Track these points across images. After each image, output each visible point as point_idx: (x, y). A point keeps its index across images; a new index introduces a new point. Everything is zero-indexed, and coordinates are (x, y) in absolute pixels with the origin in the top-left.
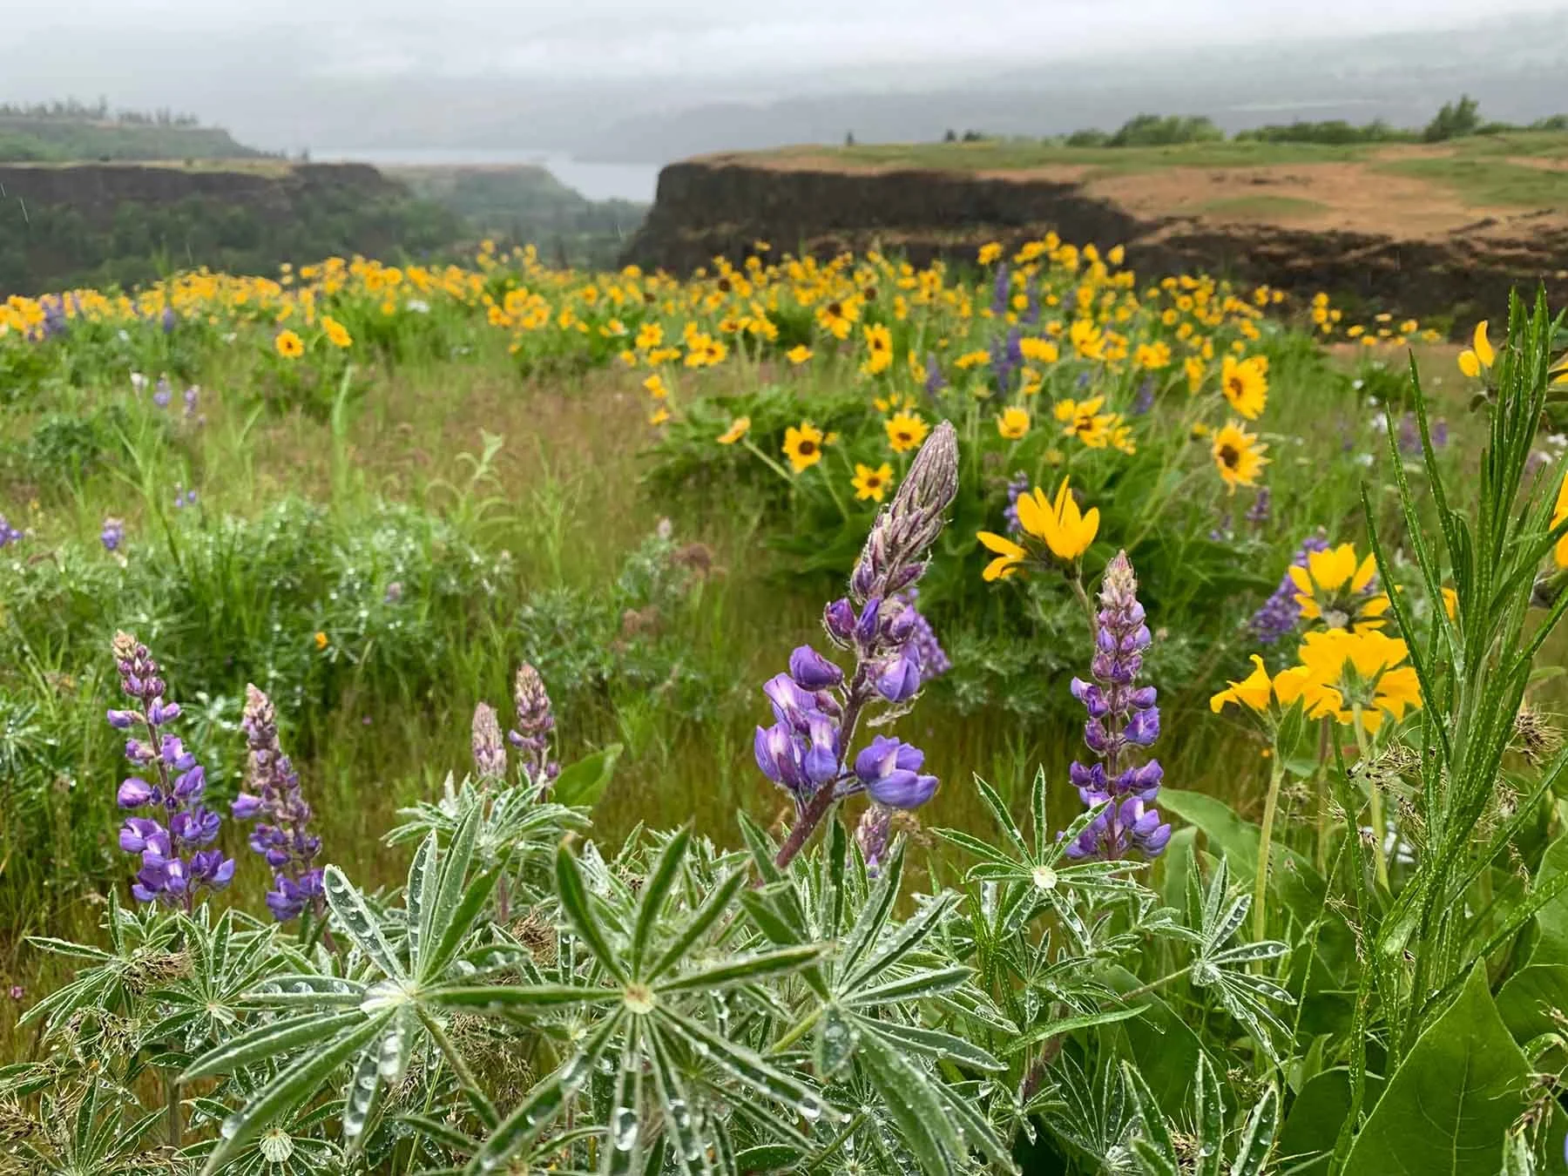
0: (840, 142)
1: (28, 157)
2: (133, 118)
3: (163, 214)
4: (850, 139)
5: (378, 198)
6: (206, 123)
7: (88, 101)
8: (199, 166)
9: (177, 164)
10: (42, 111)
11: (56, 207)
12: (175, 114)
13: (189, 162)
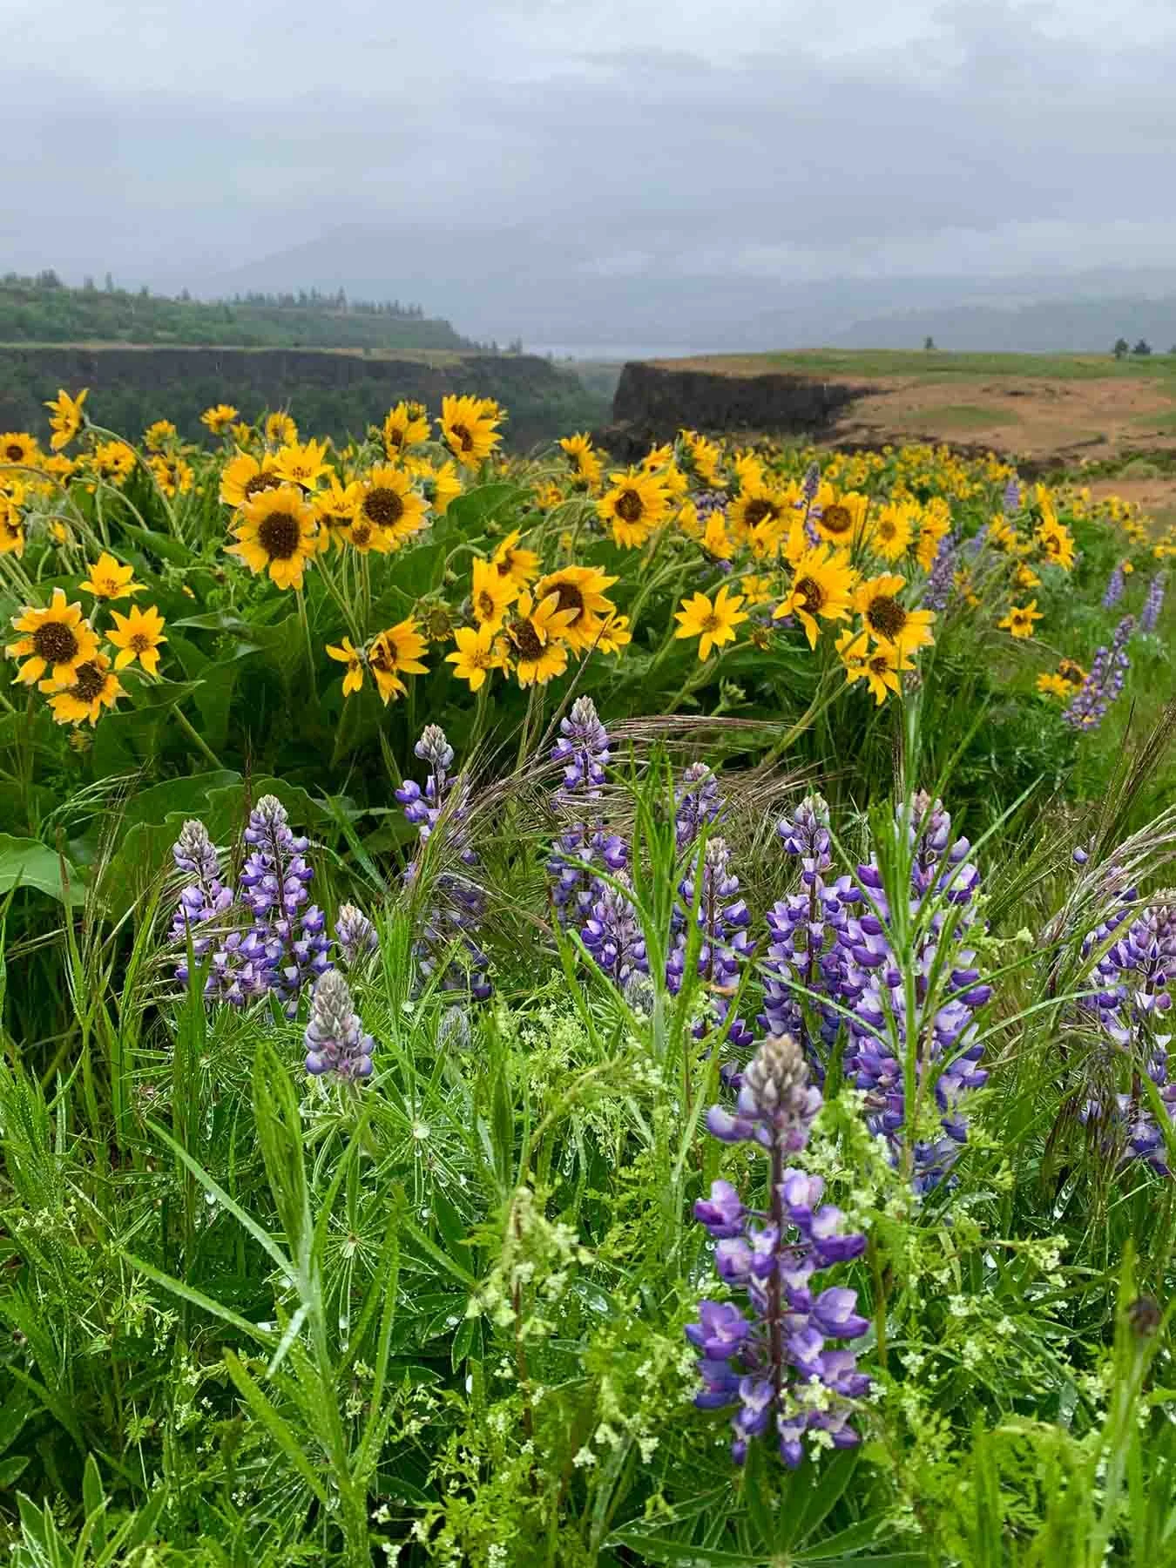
0: (920, 347)
1: (249, 341)
2: (366, 309)
3: (334, 396)
4: (929, 343)
5: (542, 391)
6: (429, 315)
7: (328, 292)
8: (377, 354)
9: (358, 352)
10: (288, 300)
11: (244, 386)
12: (404, 305)
13: (367, 352)
